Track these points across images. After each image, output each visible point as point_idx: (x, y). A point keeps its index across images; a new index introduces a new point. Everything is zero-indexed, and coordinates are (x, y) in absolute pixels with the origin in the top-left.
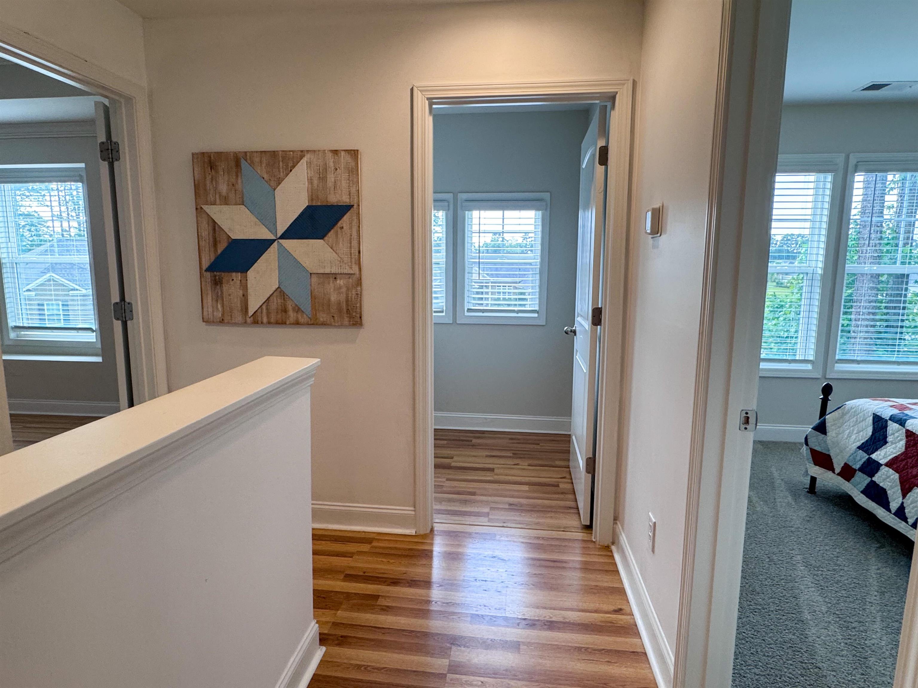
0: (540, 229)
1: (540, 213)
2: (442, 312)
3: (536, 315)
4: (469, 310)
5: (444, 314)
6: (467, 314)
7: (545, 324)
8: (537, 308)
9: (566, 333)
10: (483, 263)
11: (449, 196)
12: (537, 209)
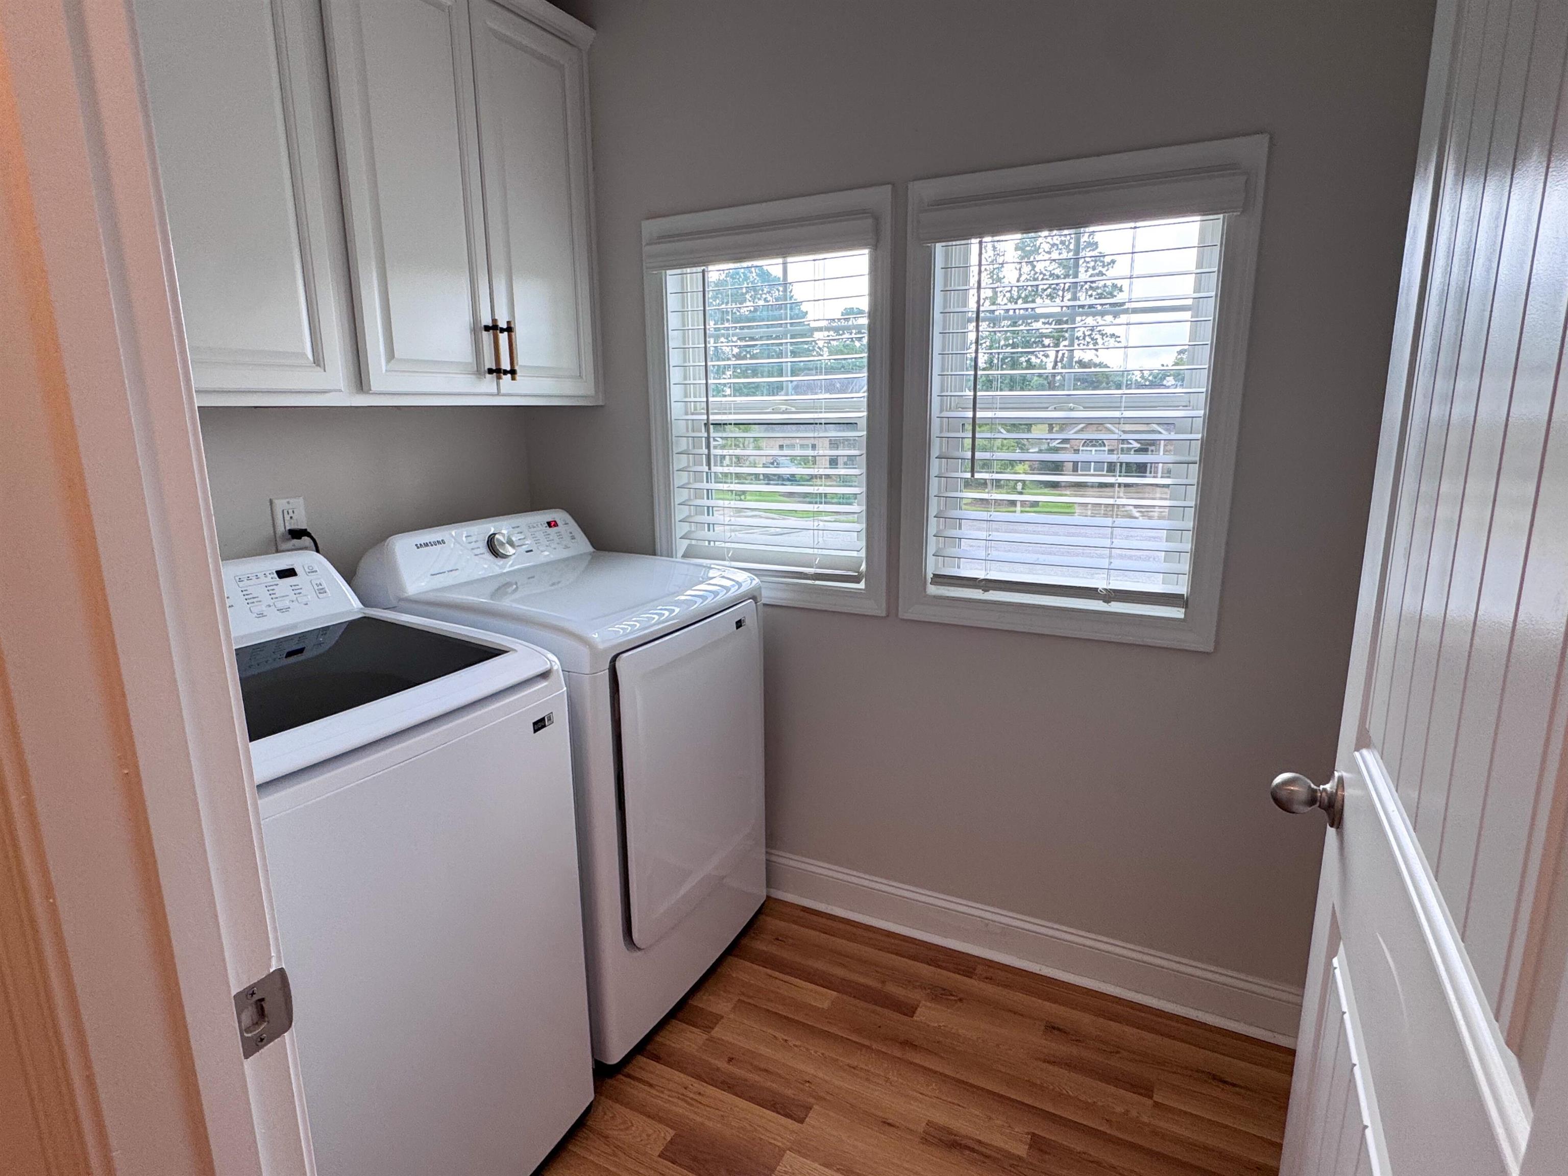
0: (1212, 290)
1: (1216, 223)
2: (856, 580)
3: (1177, 613)
4: (940, 579)
5: (862, 585)
6: (932, 590)
7: (1210, 648)
8: (1182, 588)
9: (1281, 802)
10: (991, 423)
11: (880, 197)
12: (1204, 208)
